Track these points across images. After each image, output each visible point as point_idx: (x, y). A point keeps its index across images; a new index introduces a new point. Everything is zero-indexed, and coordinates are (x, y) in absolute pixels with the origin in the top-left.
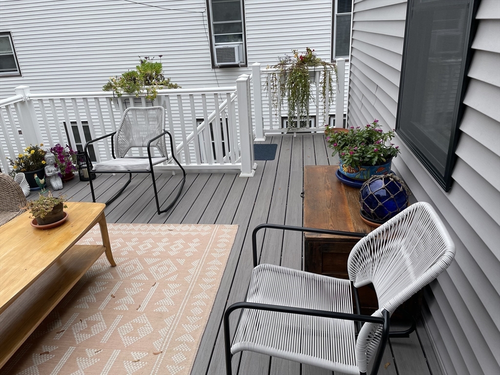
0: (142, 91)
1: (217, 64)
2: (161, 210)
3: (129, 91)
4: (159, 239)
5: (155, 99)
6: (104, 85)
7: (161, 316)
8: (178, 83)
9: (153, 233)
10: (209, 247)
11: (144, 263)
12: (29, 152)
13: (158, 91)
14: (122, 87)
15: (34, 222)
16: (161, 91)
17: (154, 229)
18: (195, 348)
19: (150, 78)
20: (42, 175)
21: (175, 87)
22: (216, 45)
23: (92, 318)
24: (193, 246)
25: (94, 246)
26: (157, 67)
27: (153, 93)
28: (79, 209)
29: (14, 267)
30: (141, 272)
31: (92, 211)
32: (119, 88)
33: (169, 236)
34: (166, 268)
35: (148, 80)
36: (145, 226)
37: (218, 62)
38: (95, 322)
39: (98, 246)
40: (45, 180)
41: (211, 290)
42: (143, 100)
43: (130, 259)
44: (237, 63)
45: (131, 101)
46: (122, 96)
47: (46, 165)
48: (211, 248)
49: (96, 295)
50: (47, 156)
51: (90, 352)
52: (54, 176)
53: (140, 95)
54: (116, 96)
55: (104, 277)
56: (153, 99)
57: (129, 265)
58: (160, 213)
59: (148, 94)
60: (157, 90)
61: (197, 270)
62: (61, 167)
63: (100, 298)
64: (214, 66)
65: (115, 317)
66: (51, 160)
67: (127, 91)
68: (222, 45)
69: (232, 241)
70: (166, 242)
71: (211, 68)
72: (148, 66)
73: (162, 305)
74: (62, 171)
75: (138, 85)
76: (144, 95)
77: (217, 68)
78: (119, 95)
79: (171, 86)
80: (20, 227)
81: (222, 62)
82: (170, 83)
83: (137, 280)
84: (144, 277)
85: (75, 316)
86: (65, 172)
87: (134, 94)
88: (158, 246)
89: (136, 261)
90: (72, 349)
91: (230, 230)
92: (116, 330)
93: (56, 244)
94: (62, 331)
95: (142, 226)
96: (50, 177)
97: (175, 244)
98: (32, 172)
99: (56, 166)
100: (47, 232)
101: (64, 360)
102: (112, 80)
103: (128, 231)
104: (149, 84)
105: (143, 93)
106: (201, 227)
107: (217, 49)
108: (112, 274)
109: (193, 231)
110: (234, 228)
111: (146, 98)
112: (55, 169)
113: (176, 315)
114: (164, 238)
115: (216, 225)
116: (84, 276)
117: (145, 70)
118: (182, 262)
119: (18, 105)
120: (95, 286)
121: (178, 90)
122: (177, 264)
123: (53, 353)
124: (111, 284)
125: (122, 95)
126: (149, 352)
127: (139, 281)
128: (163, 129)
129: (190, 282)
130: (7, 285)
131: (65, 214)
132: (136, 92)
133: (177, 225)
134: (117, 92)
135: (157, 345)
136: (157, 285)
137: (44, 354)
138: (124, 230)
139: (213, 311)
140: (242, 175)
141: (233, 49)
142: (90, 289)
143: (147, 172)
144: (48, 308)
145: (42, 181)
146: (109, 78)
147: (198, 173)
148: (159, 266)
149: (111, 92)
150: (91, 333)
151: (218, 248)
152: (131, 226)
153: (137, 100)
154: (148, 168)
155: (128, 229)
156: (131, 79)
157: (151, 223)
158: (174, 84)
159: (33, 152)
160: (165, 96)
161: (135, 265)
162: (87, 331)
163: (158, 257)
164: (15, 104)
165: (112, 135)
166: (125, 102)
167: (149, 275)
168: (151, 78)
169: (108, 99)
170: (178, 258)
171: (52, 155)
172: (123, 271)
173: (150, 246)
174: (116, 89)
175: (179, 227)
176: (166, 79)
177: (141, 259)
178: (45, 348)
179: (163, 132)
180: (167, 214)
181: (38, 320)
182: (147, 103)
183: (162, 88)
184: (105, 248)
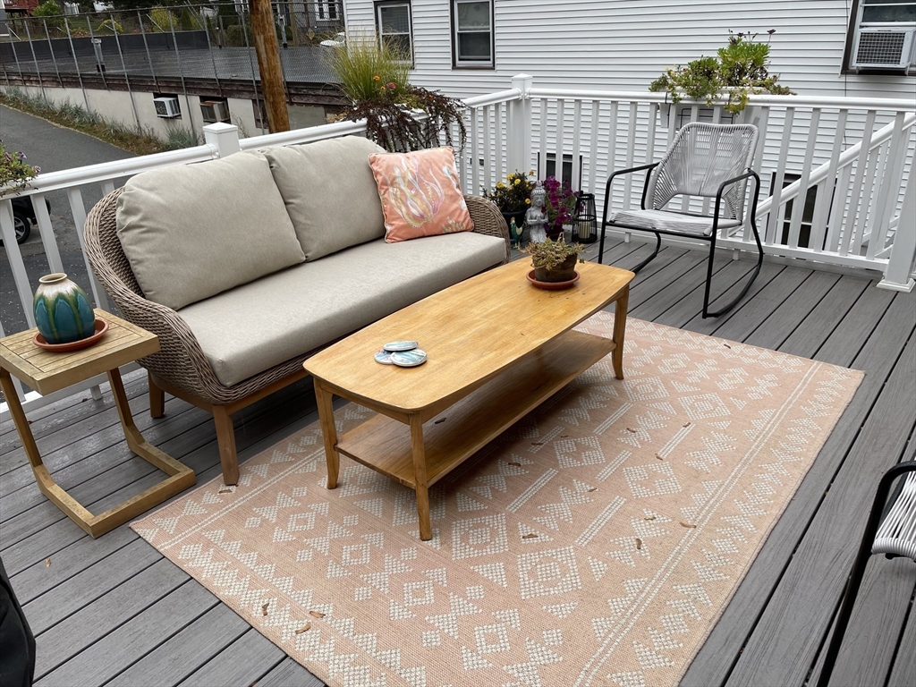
0: (719, 95)
1: (855, 64)
2: (709, 312)
3: (696, 94)
4: (701, 358)
5: (741, 112)
6: (653, 81)
7: (697, 475)
8: (790, 86)
9: (689, 346)
10: (796, 394)
11: (670, 388)
12: (512, 181)
13: (752, 97)
14: (684, 86)
15: (532, 275)
16: (755, 97)
17: (690, 340)
18: (756, 543)
19: (740, 73)
20: (521, 220)
21: (786, 92)
22: (861, 27)
23: (584, 441)
24: (764, 386)
25: (598, 338)
26: (758, 54)
27: (740, 99)
28: (594, 272)
29: (506, 328)
30: (664, 400)
31: (614, 280)
32: (679, 88)
33: (718, 357)
34: (709, 406)
35: (735, 75)
36: (676, 332)
37: (859, 60)
38: (588, 448)
39: (604, 339)
40: (523, 230)
41: (796, 465)
42: (717, 113)
43: (647, 376)
44: (903, 64)
45: (694, 112)
46: (681, 102)
47: (530, 205)
48: (800, 398)
49: (590, 411)
50: (535, 191)
51: (579, 485)
52: (538, 225)
53: (713, 103)
54: (671, 102)
55: (604, 389)
56: (736, 111)
57: (645, 383)
58: (705, 315)
59: (730, 101)
60: (748, 96)
61: (769, 425)
62: (550, 214)
63: (597, 417)
64: (846, 70)
65: (619, 451)
66: (539, 200)
67: (693, 94)
68: (875, 27)
69: (848, 398)
70: (713, 366)
71: (839, 72)
72: (742, 49)
73: (699, 459)
74: (550, 220)
75: (715, 84)
76: (723, 103)
77: (853, 73)
78: (676, 100)
79: (779, 91)
80: (511, 279)
81: (867, 61)
82: (776, 84)
83: (657, 409)
84: (670, 409)
85: (559, 430)
86: (554, 223)
87: (704, 100)
88: (697, 368)
89: (656, 380)
90: (552, 473)
91: (844, 377)
92: (619, 470)
93: (561, 312)
94: (540, 444)
95: (670, 330)
96: (530, 227)
97: (729, 372)
98: (509, 214)
99: (543, 210)
100: (547, 294)
101: (541, 482)
102: (669, 73)
103: (646, 332)
104: (737, 84)
105: (720, 100)
106: (782, 358)
107: (864, 35)
108: (616, 389)
109: (766, 360)
110: (855, 377)
111: (724, 109)
112: (542, 214)
113: (724, 482)
114: (708, 358)
115: (815, 362)
116: (574, 381)
117: (736, 57)
118: (740, 405)
119: (512, 105)
120: (589, 398)
121: (790, 97)
122: (730, 405)
123: (526, 467)
124: (613, 404)
125: (681, 99)
126: (673, 519)
127: (659, 412)
128: (747, 166)
129: (755, 441)
130: (499, 347)
131: (575, 275)
132: (709, 96)
133: (735, 343)
134: (673, 95)
135: (687, 513)
136: (691, 427)
137: (514, 464)
138: (640, 330)
139: (797, 498)
140: (882, 284)
141: (902, 35)
142: (581, 400)
143: (705, 237)
144: (531, 403)
145: (519, 231)
146: (664, 68)
147: (786, 265)
148: (697, 400)
149: (663, 94)
150: (582, 461)
151: (816, 400)
152: (651, 326)
153: (705, 112)
154: (708, 231)
155: (646, 329)
156: (703, 72)
157: (686, 329)
158: (783, 86)
159: (518, 181)
160: (763, 107)
161: (656, 387)
162: (577, 456)
163: (697, 385)
164: (508, 102)
165: (651, 167)
166: (683, 113)
167: (679, 409)
168: (742, 72)
169: (654, 107)
170: (734, 397)
171: (543, 191)
172: (634, 390)
173: (682, 365)
174: (674, 89)
175: (738, 348)
176: (771, 76)
177: (665, 379)
178: (515, 458)
179: (746, 171)
180: (716, 322)
181: (517, 414)
182: (723, 119)
183: (759, 92)
184: (615, 346)
